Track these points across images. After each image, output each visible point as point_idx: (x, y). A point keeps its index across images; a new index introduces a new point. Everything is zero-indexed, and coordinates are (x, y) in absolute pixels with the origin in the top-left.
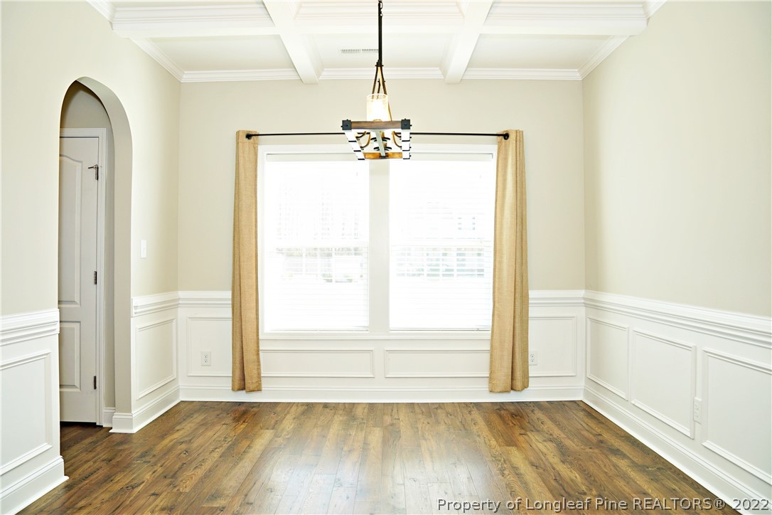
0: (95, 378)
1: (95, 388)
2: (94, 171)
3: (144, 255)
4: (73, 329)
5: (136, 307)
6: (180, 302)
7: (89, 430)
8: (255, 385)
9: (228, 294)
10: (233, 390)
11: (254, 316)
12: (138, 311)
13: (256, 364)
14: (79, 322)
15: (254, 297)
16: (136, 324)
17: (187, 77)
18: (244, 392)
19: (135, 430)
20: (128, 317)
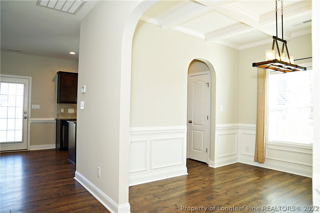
0: (207, 149)
1: (207, 152)
2: (207, 84)
3: (222, 110)
4: (202, 133)
5: (217, 128)
6: (239, 127)
7: (204, 164)
8: (261, 161)
9: (255, 126)
10: (254, 161)
11: (262, 134)
12: (218, 129)
13: (262, 152)
14: (203, 131)
15: (263, 127)
16: (217, 133)
17: (240, 48)
18: (258, 162)
19: (215, 167)
20: (215, 131)
